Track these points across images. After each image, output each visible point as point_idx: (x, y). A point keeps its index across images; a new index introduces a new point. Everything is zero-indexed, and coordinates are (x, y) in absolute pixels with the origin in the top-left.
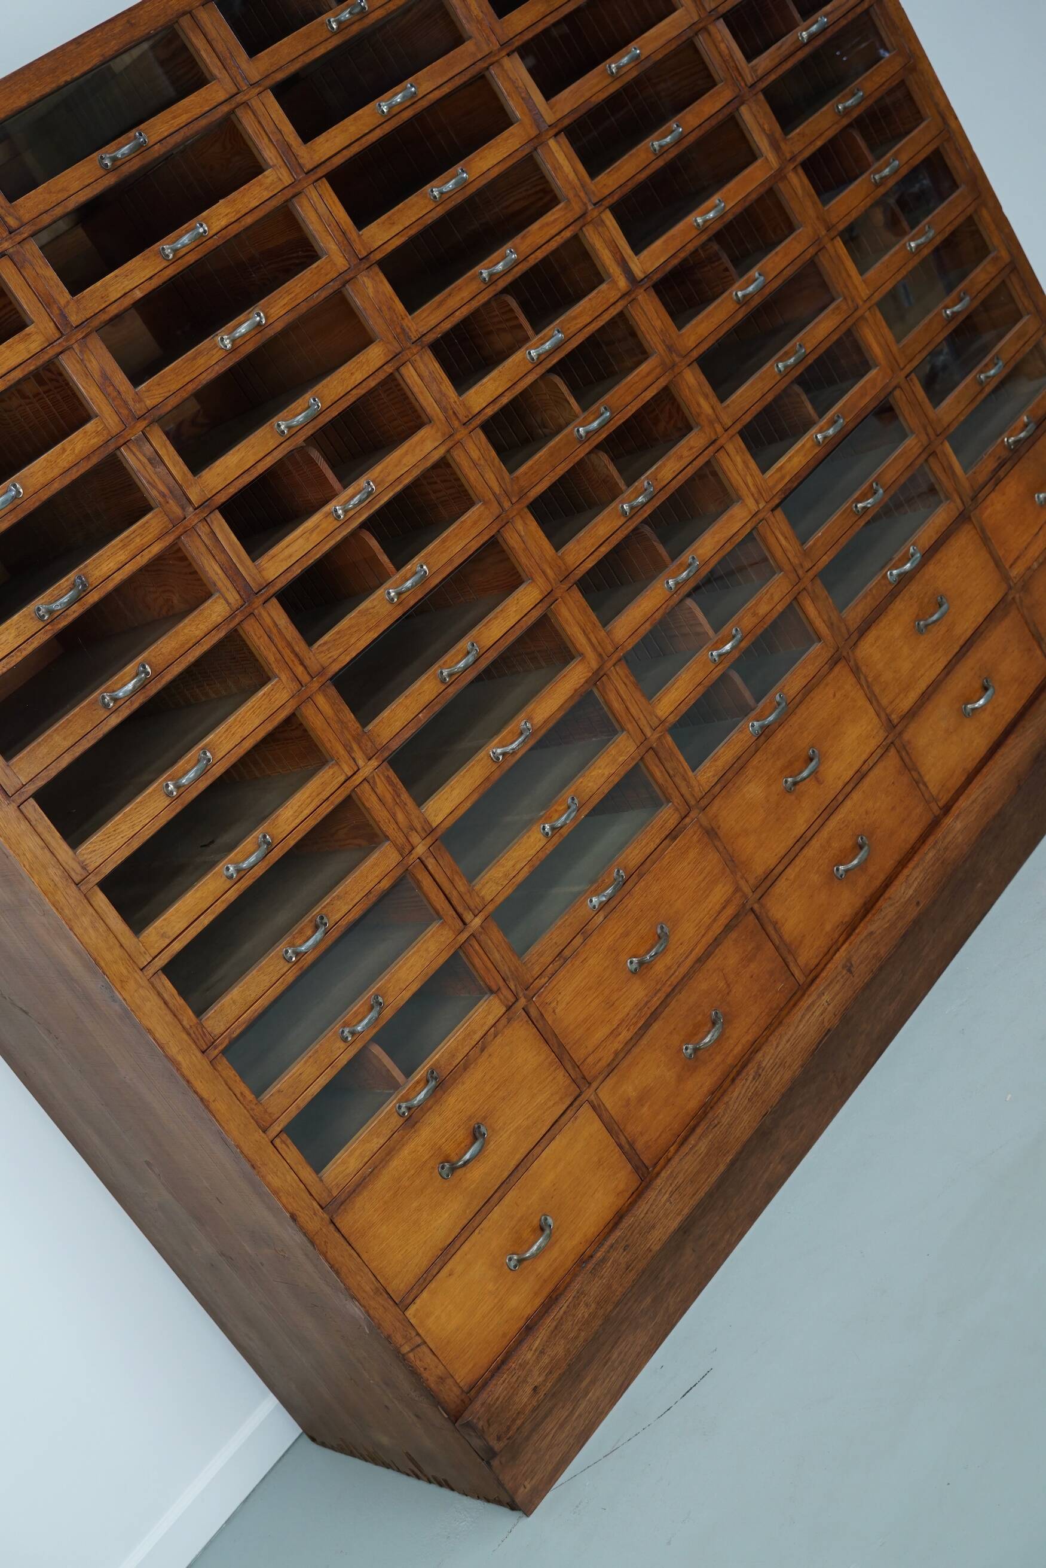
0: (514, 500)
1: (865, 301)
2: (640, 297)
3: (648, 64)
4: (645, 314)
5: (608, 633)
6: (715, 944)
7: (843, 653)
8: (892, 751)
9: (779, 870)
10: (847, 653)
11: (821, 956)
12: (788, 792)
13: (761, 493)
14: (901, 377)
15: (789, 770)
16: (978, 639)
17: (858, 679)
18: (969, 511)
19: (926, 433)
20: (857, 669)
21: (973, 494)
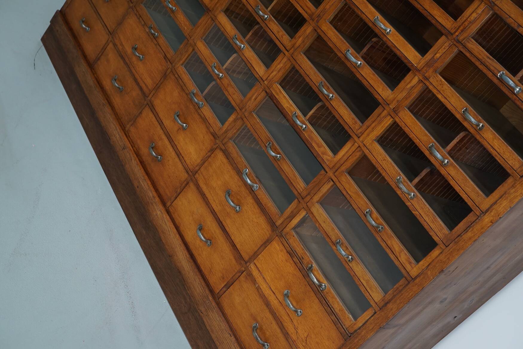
1: (363, 142)
5: (220, 12)
6: (138, 84)
7: (217, 141)
8: (186, 175)
9: (155, 112)
10: (217, 143)
11: (132, 138)
12: (175, 114)
13: (270, 81)
14: (330, 174)
15: (181, 113)
16: (226, 236)
17: (209, 152)
18: (276, 231)
19: (307, 196)
20: (212, 151)
21: (283, 234)
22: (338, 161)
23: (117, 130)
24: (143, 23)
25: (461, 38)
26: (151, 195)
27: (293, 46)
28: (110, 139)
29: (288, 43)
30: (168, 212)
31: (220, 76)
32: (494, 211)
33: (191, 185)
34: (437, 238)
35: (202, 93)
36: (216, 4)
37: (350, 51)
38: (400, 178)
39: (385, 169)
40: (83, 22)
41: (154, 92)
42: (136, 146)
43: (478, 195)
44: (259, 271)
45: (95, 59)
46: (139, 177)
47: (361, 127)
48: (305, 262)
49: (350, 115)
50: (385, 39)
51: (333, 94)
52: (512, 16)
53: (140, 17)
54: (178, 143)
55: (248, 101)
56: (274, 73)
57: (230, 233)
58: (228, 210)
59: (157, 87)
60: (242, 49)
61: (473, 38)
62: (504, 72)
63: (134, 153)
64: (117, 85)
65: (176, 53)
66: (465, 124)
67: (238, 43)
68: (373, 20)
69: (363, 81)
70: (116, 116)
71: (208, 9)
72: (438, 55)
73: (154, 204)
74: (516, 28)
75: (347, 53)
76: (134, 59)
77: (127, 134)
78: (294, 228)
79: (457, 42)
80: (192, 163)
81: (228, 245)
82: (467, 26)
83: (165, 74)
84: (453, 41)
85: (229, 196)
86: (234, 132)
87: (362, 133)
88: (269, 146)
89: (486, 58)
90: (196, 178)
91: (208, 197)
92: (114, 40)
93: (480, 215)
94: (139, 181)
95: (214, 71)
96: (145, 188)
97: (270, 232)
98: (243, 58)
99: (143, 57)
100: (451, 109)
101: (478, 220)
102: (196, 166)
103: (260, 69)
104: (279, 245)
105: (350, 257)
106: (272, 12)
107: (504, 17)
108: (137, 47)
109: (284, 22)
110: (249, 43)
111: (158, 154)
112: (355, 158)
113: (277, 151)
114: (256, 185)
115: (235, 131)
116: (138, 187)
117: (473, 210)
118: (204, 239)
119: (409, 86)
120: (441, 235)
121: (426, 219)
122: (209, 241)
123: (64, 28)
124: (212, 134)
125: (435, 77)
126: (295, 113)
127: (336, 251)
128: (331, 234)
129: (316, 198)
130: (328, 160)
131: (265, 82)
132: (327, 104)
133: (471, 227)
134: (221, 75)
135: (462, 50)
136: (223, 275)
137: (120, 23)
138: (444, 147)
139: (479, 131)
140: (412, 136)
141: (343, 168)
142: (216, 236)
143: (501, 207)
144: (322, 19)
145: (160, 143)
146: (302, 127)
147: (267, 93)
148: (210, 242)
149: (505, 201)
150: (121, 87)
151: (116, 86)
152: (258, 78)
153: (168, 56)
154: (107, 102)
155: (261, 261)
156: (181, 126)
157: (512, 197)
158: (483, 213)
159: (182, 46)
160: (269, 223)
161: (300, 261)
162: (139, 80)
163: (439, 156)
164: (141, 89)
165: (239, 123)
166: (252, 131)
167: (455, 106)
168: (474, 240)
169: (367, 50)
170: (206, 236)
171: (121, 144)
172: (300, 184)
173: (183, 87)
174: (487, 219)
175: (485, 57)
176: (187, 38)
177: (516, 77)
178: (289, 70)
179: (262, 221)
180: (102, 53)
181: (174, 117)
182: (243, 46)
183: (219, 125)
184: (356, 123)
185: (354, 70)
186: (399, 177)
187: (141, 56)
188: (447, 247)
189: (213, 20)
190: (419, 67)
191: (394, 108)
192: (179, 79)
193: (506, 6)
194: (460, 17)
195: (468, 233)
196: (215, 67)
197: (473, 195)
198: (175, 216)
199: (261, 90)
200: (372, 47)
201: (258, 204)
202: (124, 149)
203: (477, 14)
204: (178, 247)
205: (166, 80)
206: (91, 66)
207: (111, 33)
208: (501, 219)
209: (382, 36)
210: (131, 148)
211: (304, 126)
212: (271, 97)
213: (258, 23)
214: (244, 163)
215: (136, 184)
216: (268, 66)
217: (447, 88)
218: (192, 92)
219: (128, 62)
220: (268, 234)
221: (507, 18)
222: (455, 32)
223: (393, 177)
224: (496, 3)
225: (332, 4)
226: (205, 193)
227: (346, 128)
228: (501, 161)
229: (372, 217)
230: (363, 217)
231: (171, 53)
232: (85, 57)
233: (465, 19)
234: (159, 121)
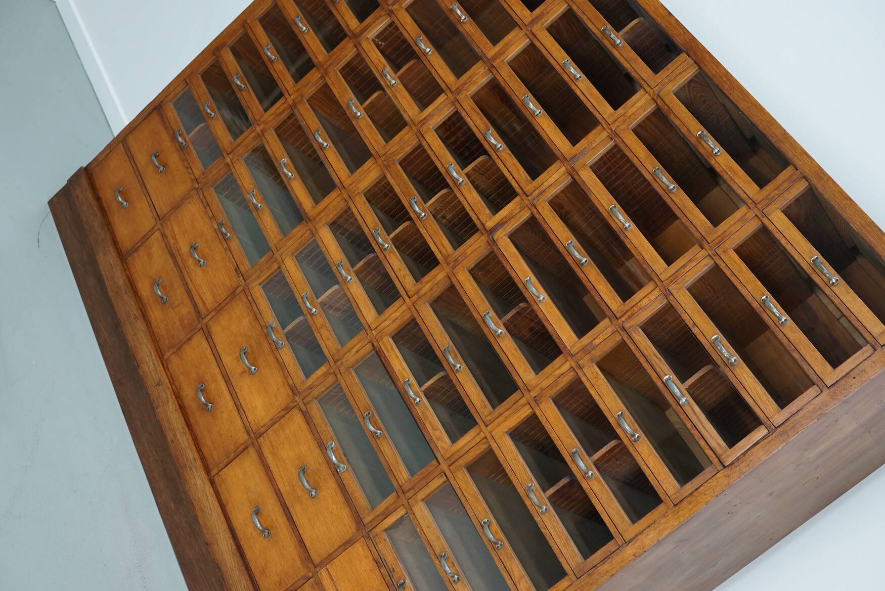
0: (385, 163)
1: (490, 433)
2: (483, 237)
3: (622, 237)
4: (475, 242)
5: (323, 225)
6: (191, 298)
7: (297, 398)
8: (246, 437)
9: (211, 342)
10: (296, 401)
11: (171, 372)
12: (241, 351)
13: (380, 332)
14: (444, 466)
15: (250, 351)
16: (292, 528)
17: (283, 410)
18: (362, 530)
19: (409, 490)
20: (288, 409)
21: (372, 534)
22: (456, 452)
23: (151, 356)
24: (210, 214)
25: (627, 326)
26: (191, 456)
27: (417, 292)
28: (139, 367)
29: (410, 286)
30: (212, 483)
31: (313, 312)
32: (638, 542)
33: (251, 450)
34: (568, 566)
35: (283, 329)
36: (319, 214)
37: (490, 315)
38: (532, 485)
39: (514, 471)
40: (120, 192)
41: (213, 313)
42: (177, 384)
43: (623, 521)
44: (332, 580)
45: (130, 248)
46: (176, 428)
47: (491, 413)
48: (396, 575)
49: (479, 395)
50: (535, 308)
51: (461, 364)
52: (688, 311)
53: (207, 205)
54: (240, 390)
55: (347, 352)
56: (387, 323)
57: (298, 524)
58: (300, 492)
59: (219, 309)
60: (348, 281)
61: (640, 327)
62: (671, 377)
63: (172, 394)
64: (159, 293)
65: (253, 267)
66: (619, 431)
67: (344, 272)
68: (524, 281)
69: (501, 356)
70: (151, 336)
71: (308, 218)
72: (597, 341)
73: (193, 469)
74: (690, 327)
75: (487, 316)
76: (190, 262)
77: (165, 365)
78: (386, 530)
79: (621, 329)
80: (257, 422)
81: (293, 540)
82: (636, 312)
83: (234, 291)
84: (617, 327)
85: (304, 474)
86: (321, 390)
87: (492, 420)
88: (368, 418)
89: (653, 356)
90: (259, 443)
91: (273, 470)
92: (163, 228)
93: (622, 545)
94: (176, 434)
95: (305, 303)
96: (183, 445)
97: (354, 530)
98: (348, 293)
99: (204, 262)
100: (604, 410)
101: (618, 551)
102: (262, 427)
103: (368, 312)
104: (363, 549)
105: (456, 577)
106: (395, 241)
107: (680, 310)
108: (197, 246)
109: (407, 253)
110: (358, 273)
111: (209, 400)
112: (478, 452)
113: (377, 426)
114: (342, 465)
115: (323, 389)
116: (172, 442)
117: (614, 538)
118: (260, 528)
119: (558, 372)
120: (572, 563)
121: (558, 541)
122: (267, 531)
123: (89, 195)
124: (290, 387)
125: (590, 368)
126: (408, 380)
127: (438, 567)
128: (435, 544)
129: (422, 495)
130: (444, 449)
131: (373, 332)
132: (452, 376)
133: (610, 558)
134: (314, 310)
135: (626, 340)
136: (281, 580)
137: (176, 207)
138: (590, 455)
139: (633, 443)
140: (553, 435)
141: (462, 462)
142: (277, 526)
143: (648, 538)
144: (460, 265)
145: (213, 387)
146: (415, 400)
147: (373, 346)
148: (268, 533)
149: (653, 532)
150: (165, 297)
151: (159, 295)
152: (365, 326)
153: (242, 268)
154: (141, 315)
155: (335, 567)
156: (247, 369)
157: (662, 528)
158: (626, 542)
159: (263, 259)
160: (354, 518)
161: (390, 574)
162: (194, 293)
163: (582, 464)
164: (195, 305)
165: (331, 379)
166: (347, 393)
167: (609, 406)
168: (611, 574)
169: (511, 317)
170: (263, 524)
171: (154, 377)
172: (402, 474)
173: (257, 316)
174: (629, 551)
175: (652, 354)
176: (273, 249)
177: (683, 385)
178: (407, 323)
179: (344, 514)
180: (143, 244)
181: (238, 354)
182: (349, 278)
183: (303, 376)
184: (485, 406)
185: (492, 340)
186: (530, 485)
187: (202, 260)
188: (578, 578)
189: (313, 235)
190: (573, 351)
191: (535, 397)
192: (252, 304)
193: (683, 297)
194: (629, 300)
195: (605, 564)
196: (307, 298)
197: (616, 519)
198: (221, 490)
199: (367, 341)
200: (518, 313)
201: (341, 491)
202: (159, 385)
203: (649, 300)
204: (221, 533)
205: (234, 300)
206: (123, 257)
207: (161, 219)
208: (646, 553)
209: (533, 303)
210: (169, 385)
211: (418, 399)
212: (378, 353)
213: (373, 251)
214: (330, 433)
215: (170, 437)
216: (380, 312)
217: (603, 383)
218: (270, 326)
219: (181, 264)
220: (350, 532)
221: (682, 312)
222: (621, 317)
223: (523, 483)
224: (672, 292)
225: (475, 249)
226: (270, 465)
227: (472, 411)
228: (655, 483)
229: (491, 529)
230: (479, 528)
231: (245, 266)
232: (115, 243)
233: (634, 303)
234: (217, 356)
